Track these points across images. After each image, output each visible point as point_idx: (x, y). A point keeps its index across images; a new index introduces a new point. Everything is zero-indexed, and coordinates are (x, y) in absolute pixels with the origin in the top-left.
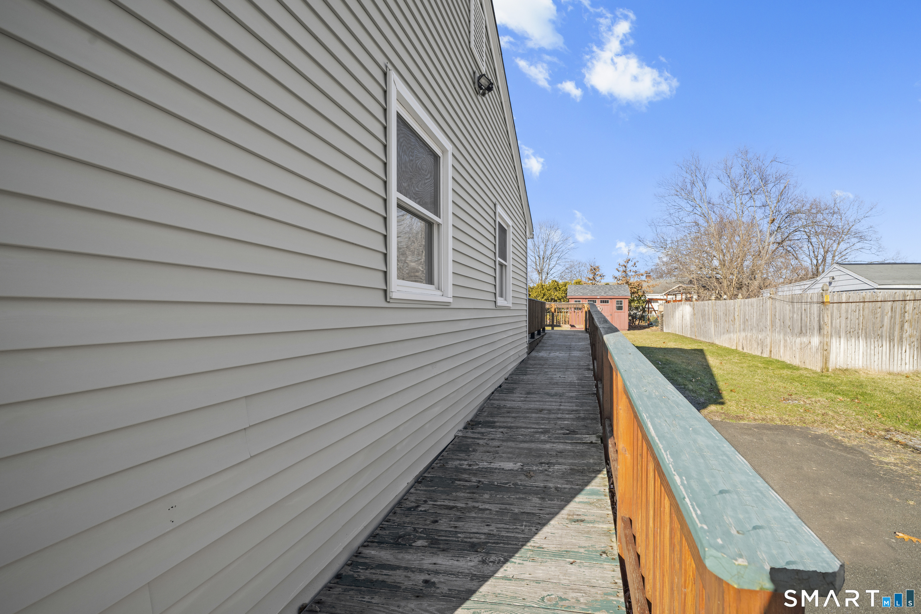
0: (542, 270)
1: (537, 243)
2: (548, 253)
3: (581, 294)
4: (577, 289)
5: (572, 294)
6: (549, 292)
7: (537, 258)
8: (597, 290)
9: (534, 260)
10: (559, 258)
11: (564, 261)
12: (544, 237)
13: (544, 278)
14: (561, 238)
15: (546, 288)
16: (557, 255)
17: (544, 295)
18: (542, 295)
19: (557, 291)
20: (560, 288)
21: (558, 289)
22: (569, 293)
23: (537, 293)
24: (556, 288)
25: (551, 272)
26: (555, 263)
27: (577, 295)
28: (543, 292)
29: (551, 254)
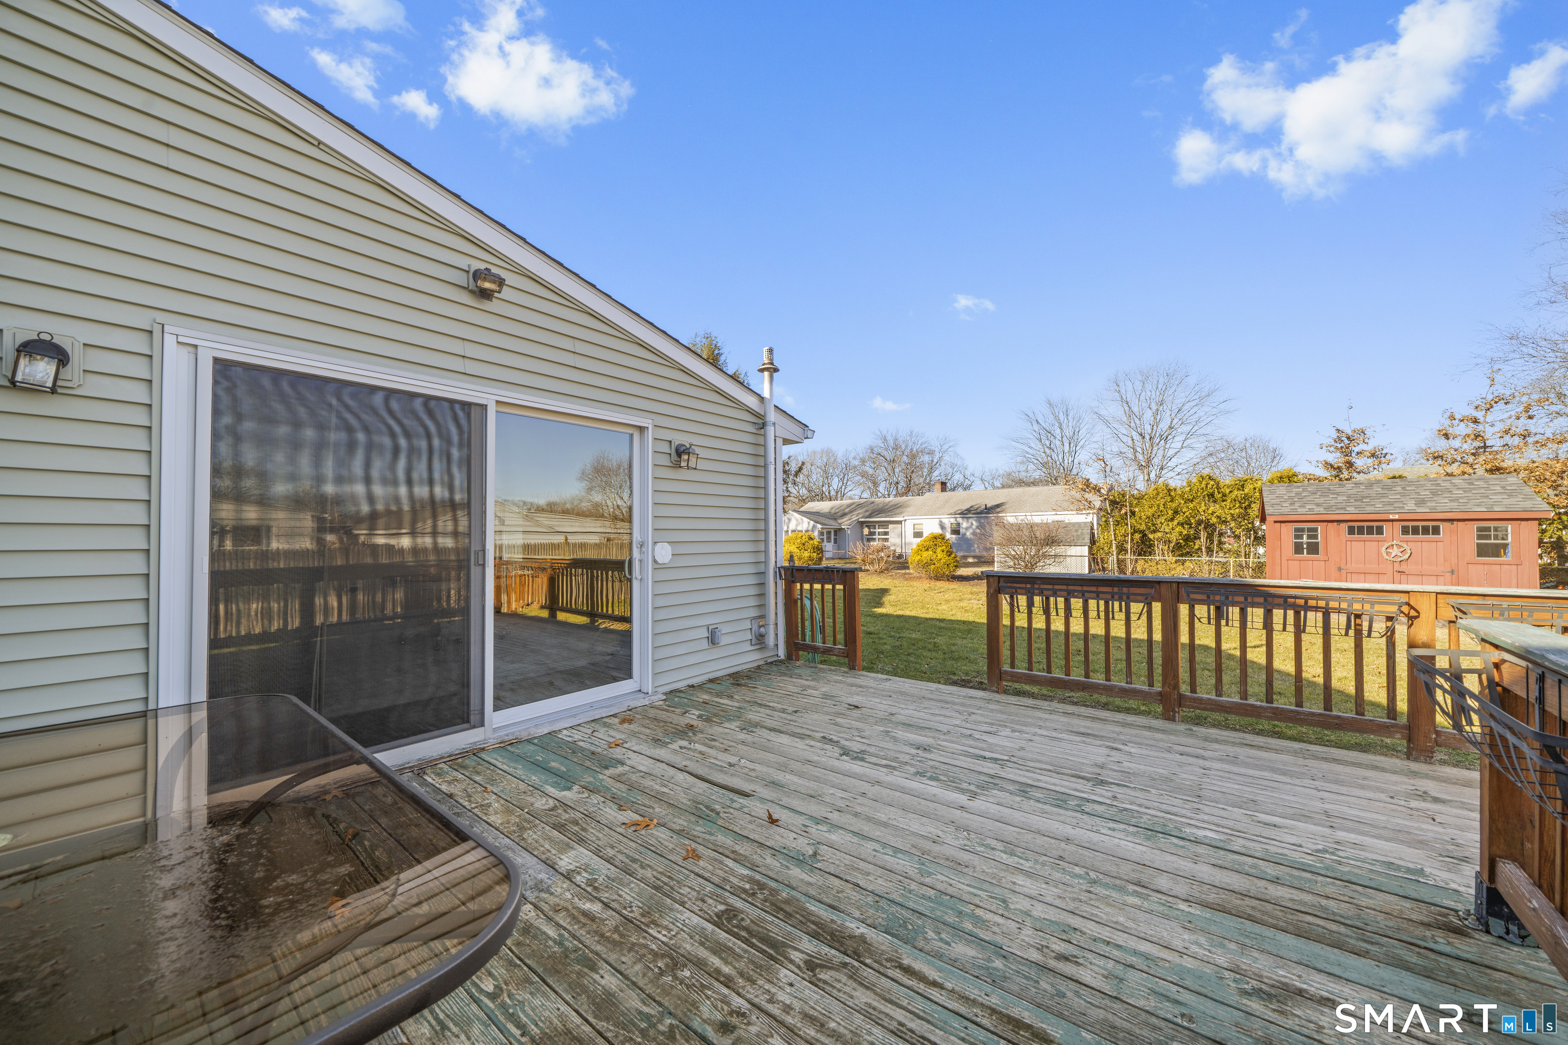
0: (1149, 461)
1: (1135, 409)
2: (1164, 426)
3: (1321, 510)
4: (1298, 494)
5: (1285, 510)
6: (1191, 505)
7: (1137, 437)
8: (1383, 496)
9: (1130, 443)
10: (1189, 435)
11: (1202, 439)
12: (1153, 396)
13: (1153, 475)
14: (1193, 394)
15: (1182, 496)
16: (1186, 428)
17: (1176, 512)
18: (1170, 512)
19: (1215, 502)
20: (1224, 495)
21: (1218, 496)
22: (1272, 505)
23: (1154, 509)
24: (1212, 495)
25: (1171, 464)
26: (1179, 445)
27: (1301, 510)
28: (1174, 505)
29: (1171, 428)
